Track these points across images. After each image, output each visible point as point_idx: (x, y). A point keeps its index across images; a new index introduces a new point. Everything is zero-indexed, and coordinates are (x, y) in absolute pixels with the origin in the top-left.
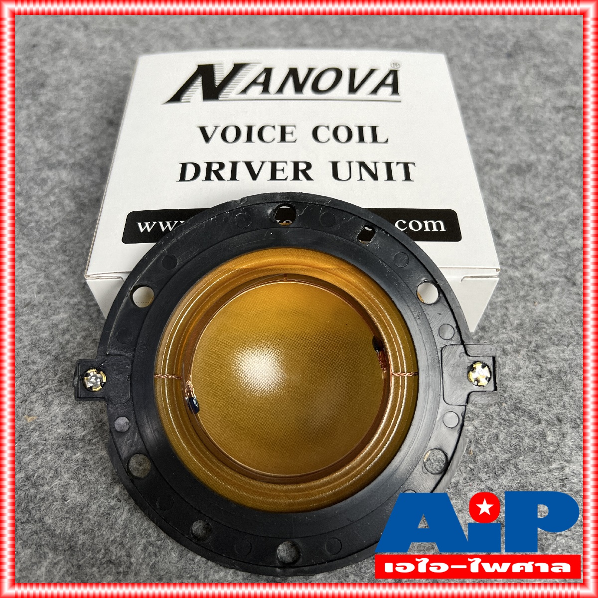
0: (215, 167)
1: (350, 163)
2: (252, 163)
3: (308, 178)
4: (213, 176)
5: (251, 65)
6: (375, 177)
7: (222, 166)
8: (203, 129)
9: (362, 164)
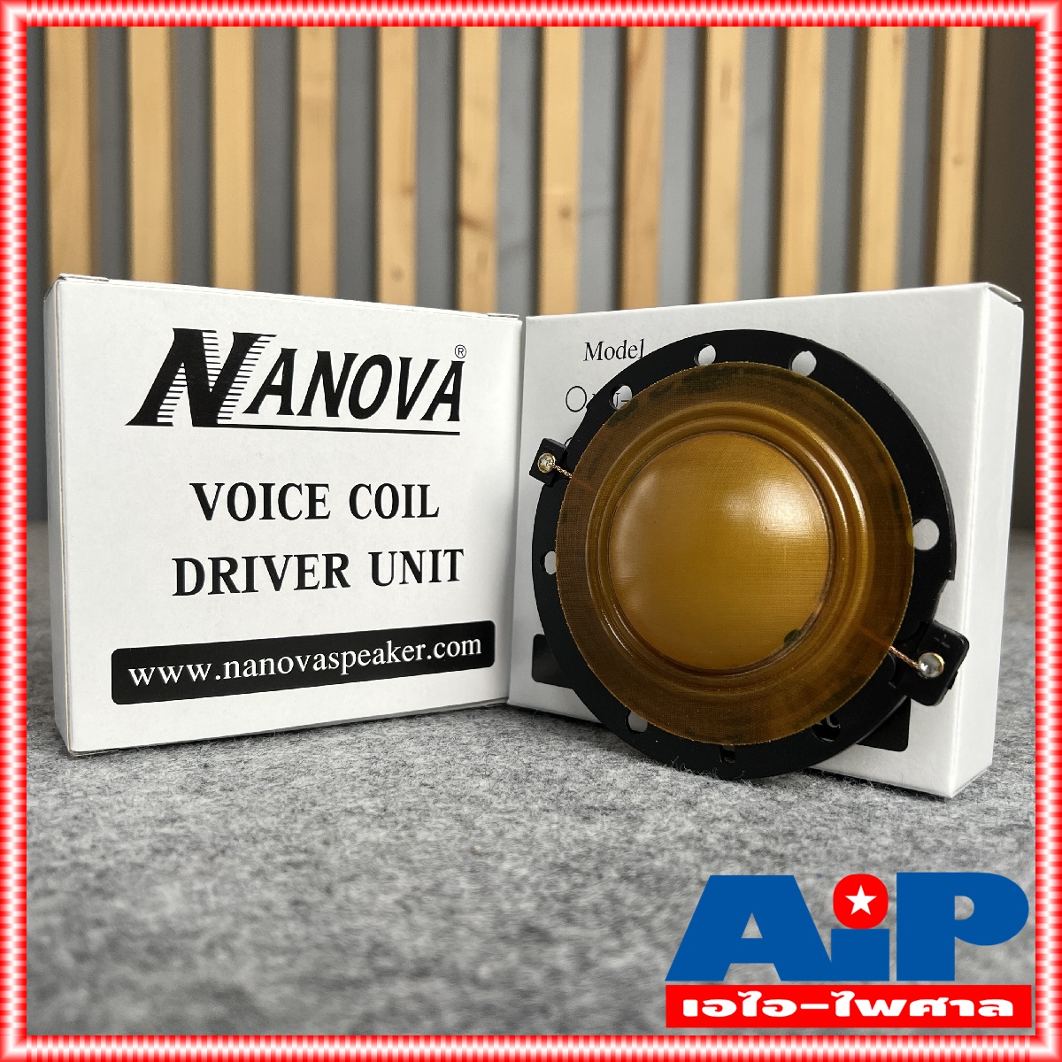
0: (225, 567)
1: (393, 553)
2: (273, 559)
3: (344, 584)
4: (223, 586)
5: (261, 339)
6: (418, 576)
7: (234, 565)
8: (198, 488)
9: (407, 556)
